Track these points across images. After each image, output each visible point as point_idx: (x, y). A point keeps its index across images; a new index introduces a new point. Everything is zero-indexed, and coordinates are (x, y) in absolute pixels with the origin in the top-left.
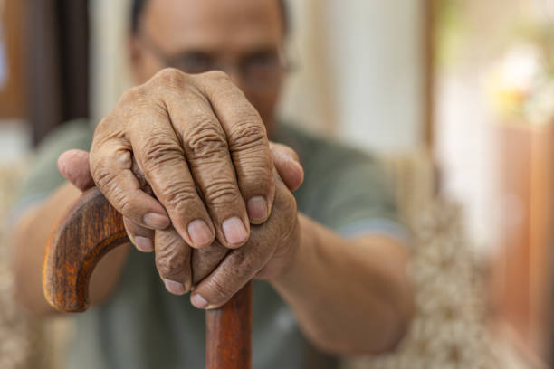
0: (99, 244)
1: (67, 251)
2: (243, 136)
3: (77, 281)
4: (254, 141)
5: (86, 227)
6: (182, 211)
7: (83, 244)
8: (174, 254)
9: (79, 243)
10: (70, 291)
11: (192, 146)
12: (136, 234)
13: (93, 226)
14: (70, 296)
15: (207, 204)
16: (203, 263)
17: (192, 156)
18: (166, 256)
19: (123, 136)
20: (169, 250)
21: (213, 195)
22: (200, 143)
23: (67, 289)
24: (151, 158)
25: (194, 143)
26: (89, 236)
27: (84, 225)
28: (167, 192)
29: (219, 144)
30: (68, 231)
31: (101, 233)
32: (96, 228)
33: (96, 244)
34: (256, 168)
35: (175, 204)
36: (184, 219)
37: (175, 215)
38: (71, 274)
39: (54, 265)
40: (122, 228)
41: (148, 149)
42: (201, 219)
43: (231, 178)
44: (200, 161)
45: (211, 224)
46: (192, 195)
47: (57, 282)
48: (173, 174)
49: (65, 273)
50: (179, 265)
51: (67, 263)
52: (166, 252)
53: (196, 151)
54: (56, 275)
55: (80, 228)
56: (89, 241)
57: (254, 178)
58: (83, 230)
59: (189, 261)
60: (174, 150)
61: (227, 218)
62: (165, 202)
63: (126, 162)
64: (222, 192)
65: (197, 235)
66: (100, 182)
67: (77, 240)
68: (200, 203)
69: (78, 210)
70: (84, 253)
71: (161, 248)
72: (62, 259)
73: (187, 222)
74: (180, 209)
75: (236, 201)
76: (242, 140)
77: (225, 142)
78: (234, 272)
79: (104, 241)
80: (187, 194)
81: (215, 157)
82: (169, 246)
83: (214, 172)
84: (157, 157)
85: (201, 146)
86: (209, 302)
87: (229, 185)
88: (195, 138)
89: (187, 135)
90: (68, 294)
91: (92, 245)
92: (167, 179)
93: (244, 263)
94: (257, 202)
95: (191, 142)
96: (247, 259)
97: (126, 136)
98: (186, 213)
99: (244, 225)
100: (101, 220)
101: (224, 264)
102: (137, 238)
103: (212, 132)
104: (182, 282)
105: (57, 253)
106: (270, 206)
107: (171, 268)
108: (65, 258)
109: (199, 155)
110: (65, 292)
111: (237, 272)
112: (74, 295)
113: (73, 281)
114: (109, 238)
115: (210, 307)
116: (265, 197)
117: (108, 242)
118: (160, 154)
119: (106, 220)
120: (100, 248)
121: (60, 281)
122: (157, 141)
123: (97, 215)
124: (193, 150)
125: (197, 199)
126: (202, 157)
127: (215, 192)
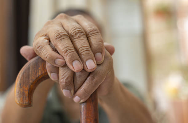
0: (37, 78)
1: (24, 81)
2: (92, 31)
3: (28, 93)
4: (96, 33)
5: (32, 71)
6: (70, 57)
7: (30, 78)
8: (67, 77)
9: (29, 78)
10: (26, 97)
11: (72, 34)
12: (51, 72)
13: (35, 71)
14: (25, 99)
15: (79, 55)
16: (78, 80)
17: (73, 38)
18: (64, 78)
19: (46, 35)
20: (65, 75)
21: (82, 51)
22: (76, 33)
23: (25, 96)
24: (57, 38)
25: (73, 33)
26: (33, 75)
27: (31, 71)
28: (64, 50)
29: (83, 33)
30: (25, 73)
31: (38, 73)
32: (36, 71)
33: (36, 78)
34: (97, 42)
35: (67, 55)
36: (71, 60)
37: (67, 59)
38: (26, 90)
39: (19, 87)
40: (46, 71)
41: (56, 35)
42: (77, 60)
43: (88, 45)
44: (76, 39)
45: (81, 62)
46: (74, 51)
47: (20, 94)
48: (66, 43)
49: (23, 90)
50: (69, 81)
51: (24, 86)
52: (64, 76)
53: (74, 36)
54: (20, 90)
55: (29, 72)
56: (33, 77)
57: (97, 45)
58: (30, 73)
59: (73, 80)
60: (66, 35)
61: (87, 60)
62: (63, 54)
63: (47, 42)
64: (85, 50)
65: (76, 66)
66: (38, 49)
67: (28, 77)
68: (77, 54)
69: (29, 65)
70: (31, 82)
71: (62, 75)
72: (22, 84)
73: (72, 61)
74: (69, 56)
75: (91, 53)
76: (91, 33)
77: (85, 33)
78: (91, 84)
79: (39, 77)
80: (72, 50)
81: (82, 38)
82: (65, 74)
83: (82, 43)
84: (60, 38)
85: (76, 34)
86: (81, 99)
87: (87, 47)
88: (74, 31)
89: (70, 31)
90: (25, 98)
91: (34, 79)
92: (63, 45)
93: (95, 80)
94: (99, 55)
95: (72, 33)
96: (96, 78)
97: (47, 35)
98: (72, 57)
99: (94, 63)
100: (38, 68)
101: (87, 81)
102: (52, 74)
103: (80, 29)
104: (70, 90)
105: (20, 82)
106: (104, 57)
107: (66, 82)
108: (23, 84)
109: (75, 37)
110: (23, 98)
111: (92, 83)
112: (27, 99)
113: (27, 93)
114: (41, 75)
115: (82, 101)
116: (101, 53)
117: (40, 77)
118: (60, 37)
119: (40, 68)
120: (37, 80)
121: (21, 93)
122: (59, 32)
123: (36, 67)
124: (73, 36)
125: (75, 52)
126: (77, 38)
127: (82, 50)
